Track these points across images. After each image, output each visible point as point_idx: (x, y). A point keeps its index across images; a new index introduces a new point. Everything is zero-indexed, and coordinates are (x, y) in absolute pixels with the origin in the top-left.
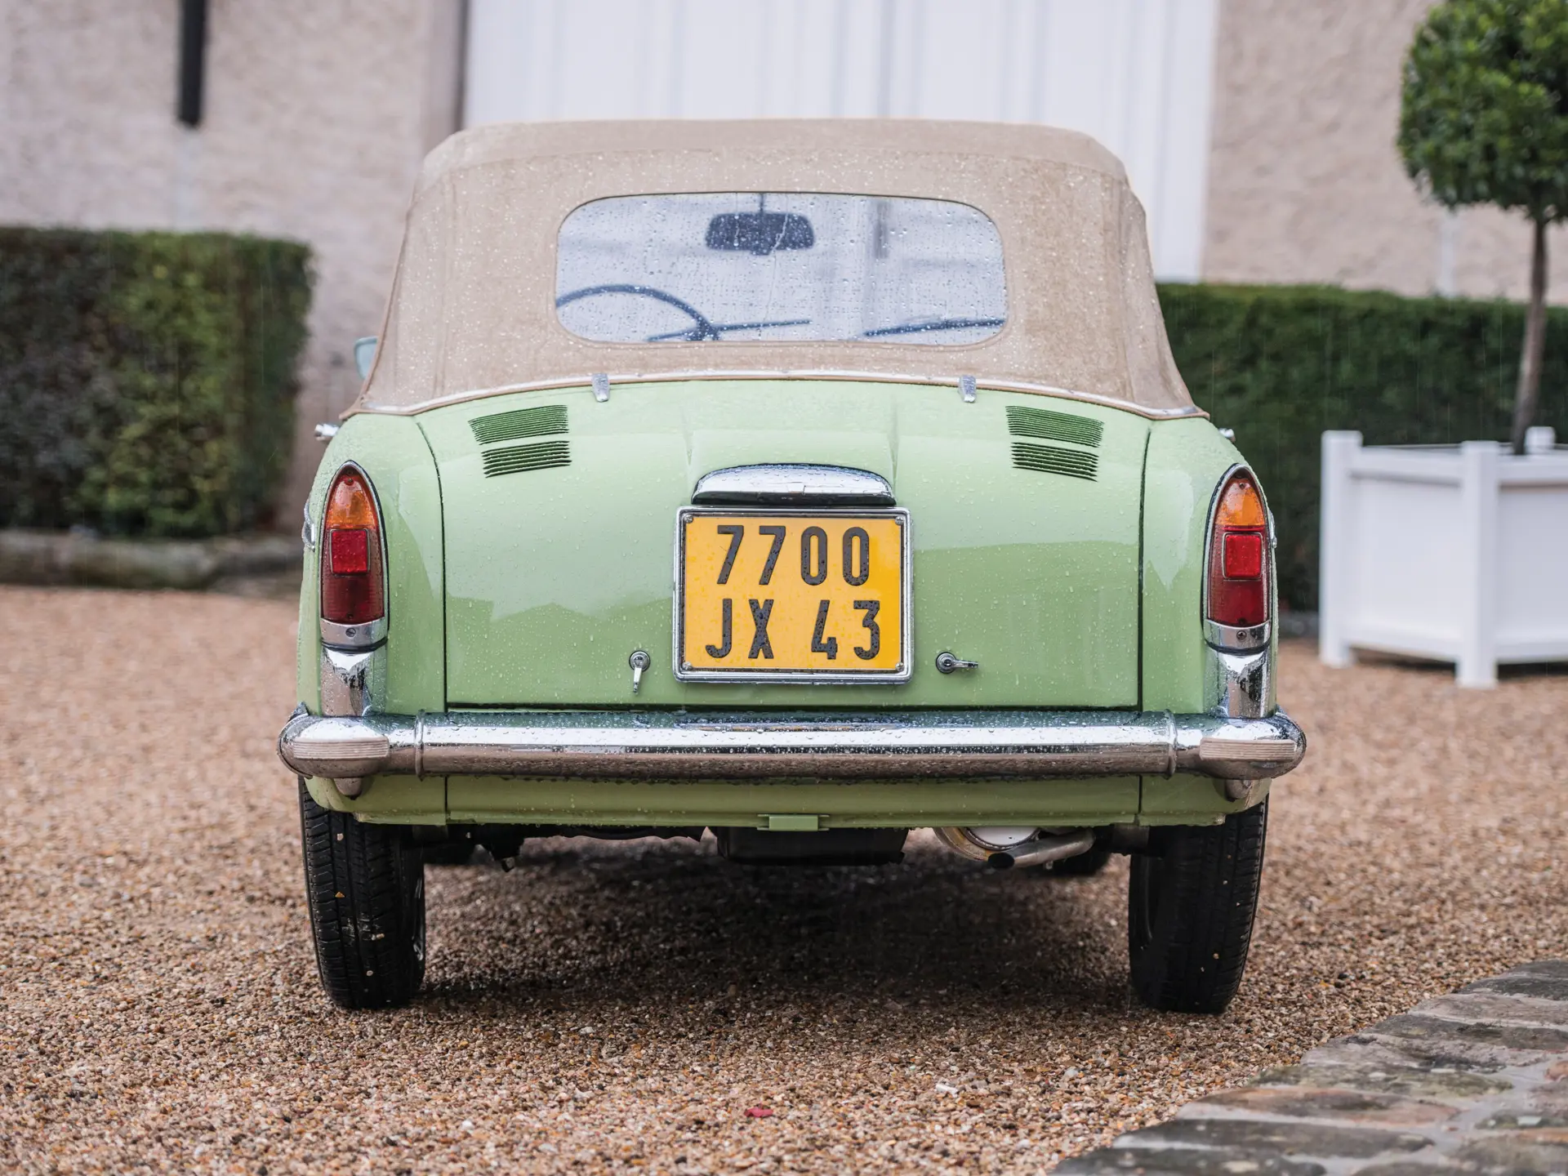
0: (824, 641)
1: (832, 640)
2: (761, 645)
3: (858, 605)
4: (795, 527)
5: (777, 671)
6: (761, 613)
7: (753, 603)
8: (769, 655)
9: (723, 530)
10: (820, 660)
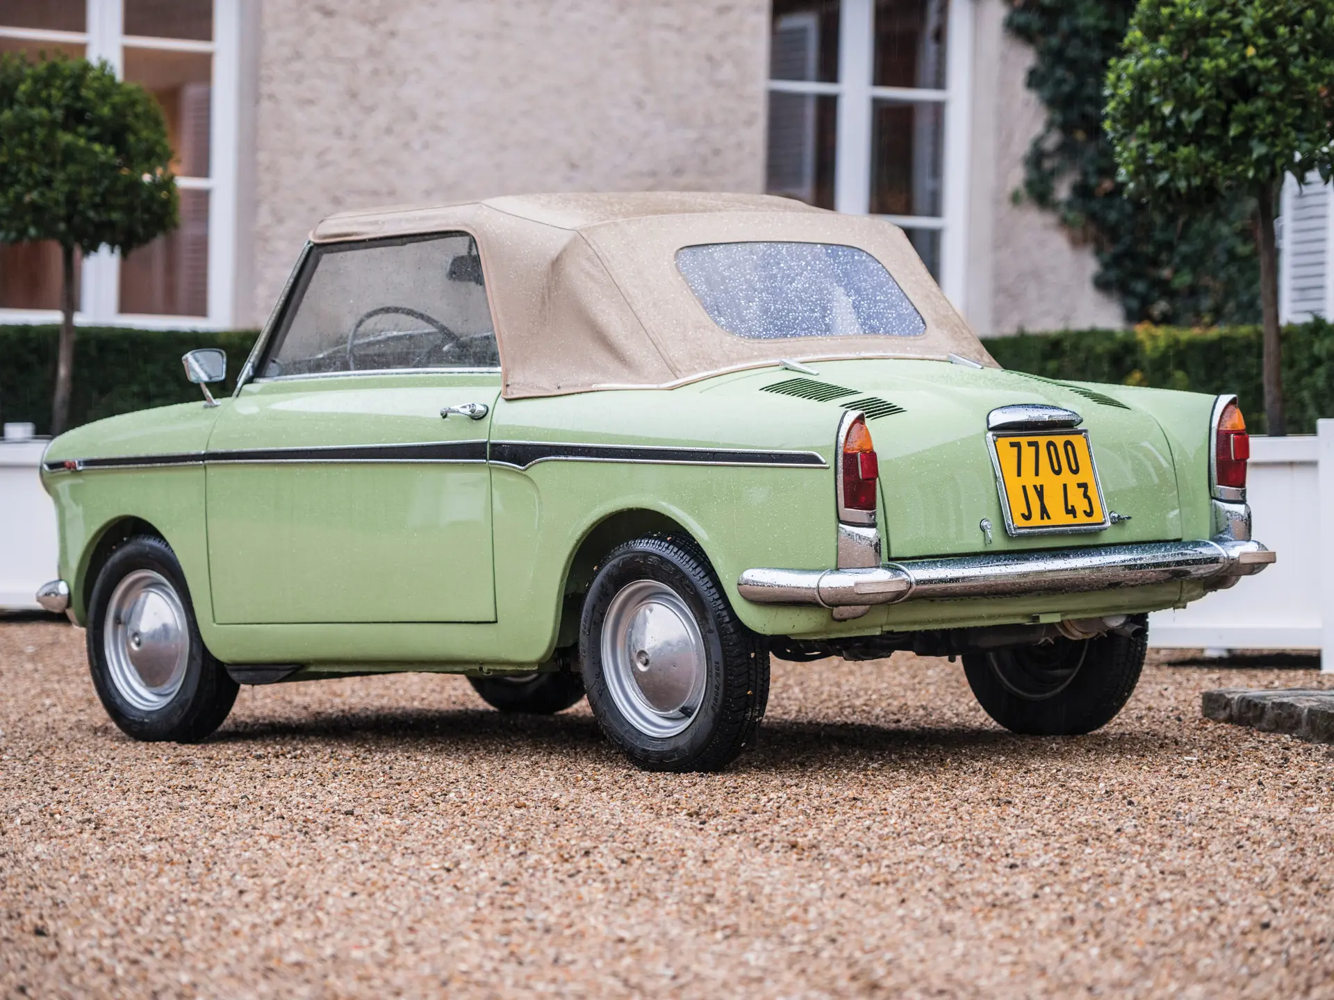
0: (1070, 508)
1: (1073, 507)
2: (1044, 512)
3: (1080, 485)
4: (1043, 441)
5: (1053, 526)
6: (1040, 493)
7: (1035, 487)
8: (1049, 518)
9: (1012, 445)
10: (1069, 519)
